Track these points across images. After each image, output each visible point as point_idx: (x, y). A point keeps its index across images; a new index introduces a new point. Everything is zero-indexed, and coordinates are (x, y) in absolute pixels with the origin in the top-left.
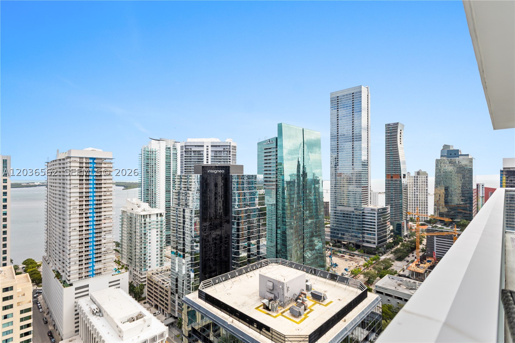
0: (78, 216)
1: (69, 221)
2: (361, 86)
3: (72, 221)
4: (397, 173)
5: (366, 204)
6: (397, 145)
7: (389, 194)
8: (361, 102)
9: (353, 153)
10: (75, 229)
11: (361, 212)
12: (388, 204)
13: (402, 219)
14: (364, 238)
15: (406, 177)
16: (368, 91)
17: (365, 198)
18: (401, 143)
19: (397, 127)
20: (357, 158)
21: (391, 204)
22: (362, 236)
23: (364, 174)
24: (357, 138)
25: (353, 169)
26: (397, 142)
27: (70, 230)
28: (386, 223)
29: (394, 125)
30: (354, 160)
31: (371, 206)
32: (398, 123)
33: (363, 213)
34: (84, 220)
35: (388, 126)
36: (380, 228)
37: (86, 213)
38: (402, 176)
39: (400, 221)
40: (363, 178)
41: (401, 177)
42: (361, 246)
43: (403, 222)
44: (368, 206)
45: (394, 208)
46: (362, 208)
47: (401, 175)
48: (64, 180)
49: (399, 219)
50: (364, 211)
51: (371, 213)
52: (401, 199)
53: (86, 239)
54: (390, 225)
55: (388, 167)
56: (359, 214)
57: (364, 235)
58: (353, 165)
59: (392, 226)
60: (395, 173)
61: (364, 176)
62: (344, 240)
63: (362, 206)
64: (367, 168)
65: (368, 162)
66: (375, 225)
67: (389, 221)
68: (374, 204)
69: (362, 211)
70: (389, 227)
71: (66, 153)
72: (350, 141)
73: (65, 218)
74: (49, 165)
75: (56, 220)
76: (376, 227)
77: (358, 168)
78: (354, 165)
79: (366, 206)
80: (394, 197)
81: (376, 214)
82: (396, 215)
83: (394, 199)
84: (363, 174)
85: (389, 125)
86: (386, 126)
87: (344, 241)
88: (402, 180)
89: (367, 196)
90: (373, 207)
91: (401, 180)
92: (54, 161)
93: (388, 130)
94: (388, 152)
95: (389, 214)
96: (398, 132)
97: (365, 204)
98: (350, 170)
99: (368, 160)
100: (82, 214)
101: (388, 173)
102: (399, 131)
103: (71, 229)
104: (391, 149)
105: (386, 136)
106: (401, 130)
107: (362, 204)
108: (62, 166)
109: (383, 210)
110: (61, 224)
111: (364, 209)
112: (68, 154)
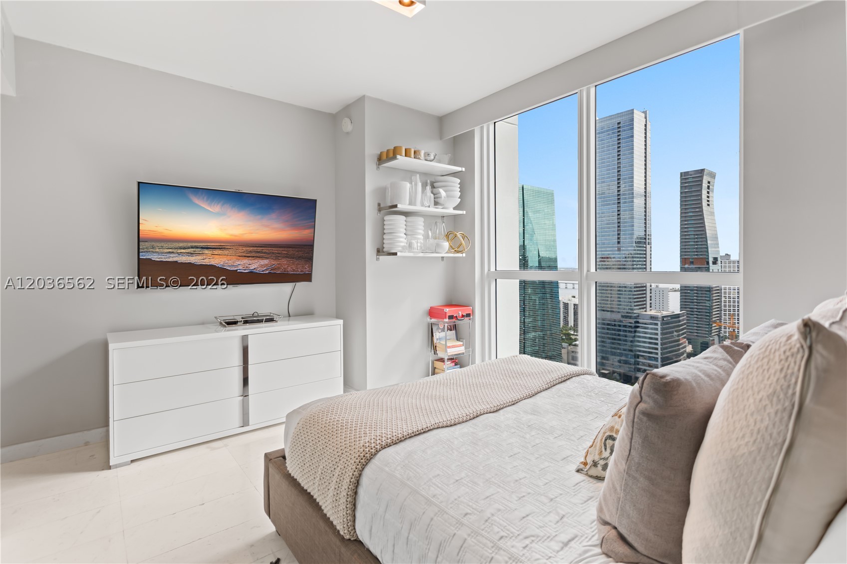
2: (633, 110)
4: (701, 255)
5: (643, 308)
6: (701, 207)
7: (686, 291)
8: (632, 136)
9: (619, 222)
11: (633, 321)
12: (685, 308)
13: (711, 334)
14: (638, 364)
15: (719, 262)
16: (646, 118)
17: (640, 298)
18: (708, 205)
19: (702, 177)
20: (625, 231)
21: (691, 308)
22: (635, 361)
23: (638, 258)
24: (625, 199)
25: (619, 250)
26: (701, 203)
28: (678, 340)
29: (695, 174)
30: (621, 234)
31: (653, 313)
32: (702, 171)
33: (638, 322)
35: (684, 176)
36: (666, 348)
38: (711, 260)
39: (706, 337)
40: (637, 265)
41: (708, 263)
42: (633, 377)
43: (711, 339)
44: (646, 311)
45: (696, 316)
46: (635, 315)
47: (708, 259)
49: (706, 334)
50: (637, 320)
51: (651, 324)
52: (708, 301)
54: (687, 344)
55: (685, 245)
56: (629, 325)
57: (638, 360)
58: (619, 243)
59: (691, 346)
60: (697, 255)
61: (638, 261)
62: (604, 367)
63: (635, 312)
64: (643, 247)
65: (645, 239)
66: (657, 344)
67: (684, 338)
68: (658, 309)
69: (635, 320)
70: (685, 347)
72: (614, 204)
76: (659, 347)
77: (629, 249)
78: (621, 243)
79: (642, 312)
80: (696, 296)
81: (659, 324)
82: (699, 327)
83: (695, 301)
84: (636, 257)
85: (686, 173)
86: (681, 176)
87: (603, 369)
88: (711, 268)
89: (645, 295)
90: (655, 314)
91: (709, 268)
93: (686, 183)
94: (685, 221)
95: (684, 324)
96: (703, 185)
97: (640, 309)
98: (615, 251)
99: (645, 235)
101: (685, 255)
102: (705, 185)
104: (691, 214)
105: (681, 193)
106: (709, 183)
107: (635, 308)
109: (672, 318)
111: (638, 316)
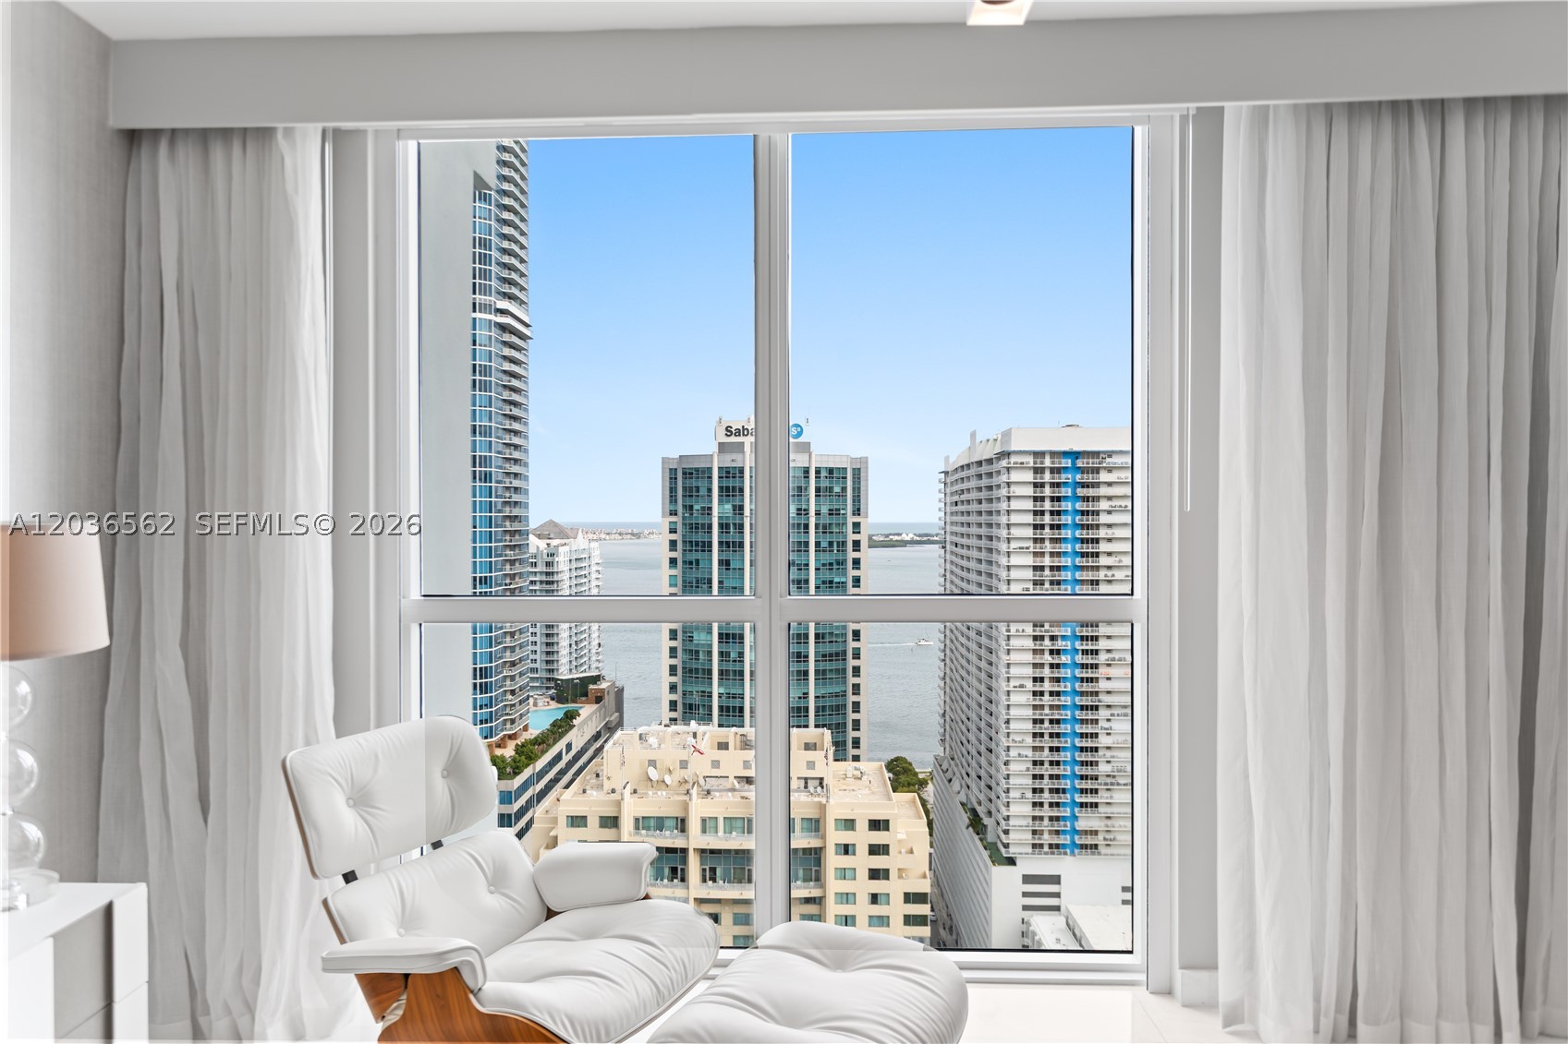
0: (1030, 643)
1: (1004, 658)
3: (1014, 657)
10: (1021, 686)
27: (1008, 686)
34: (1048, 658)
37: (1053, 638)
48: (990, 525)
53: (1051, 721)
71: (996, 440)
73: (994, 645)
74: (948, 481)
75: (968, 650)
92: (962, 467)
100: (1042, 638)
103: (1013, 683)
108: (984, 482)
110: (983, 664)
112: (1002, 443)
